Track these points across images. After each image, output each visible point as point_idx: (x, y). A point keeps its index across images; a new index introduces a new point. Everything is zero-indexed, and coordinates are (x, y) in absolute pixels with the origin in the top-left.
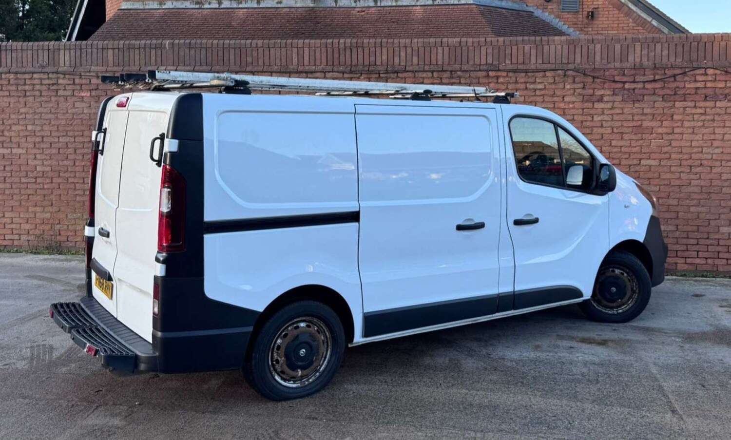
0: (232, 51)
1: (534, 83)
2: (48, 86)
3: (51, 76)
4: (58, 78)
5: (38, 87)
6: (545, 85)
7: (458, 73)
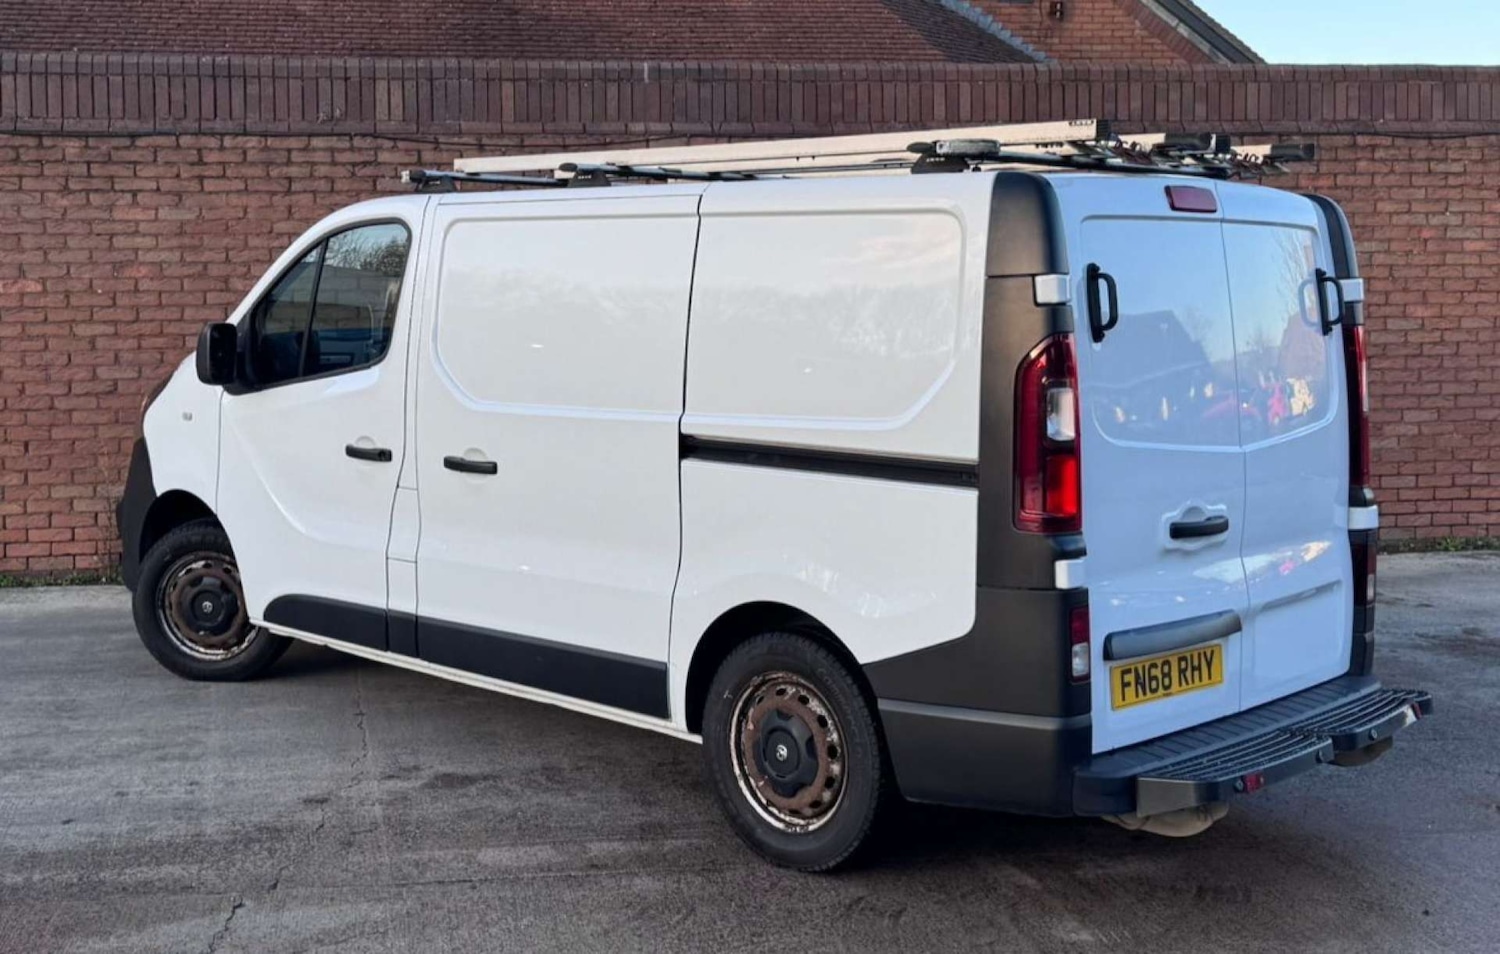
0: (797, 88)
1: (1444, 160)
2: (350, 168)
3: (357, 142)
4: (377, 149)
5: (322, 170)
6: (1465, 166)
7: (1295, 138)
